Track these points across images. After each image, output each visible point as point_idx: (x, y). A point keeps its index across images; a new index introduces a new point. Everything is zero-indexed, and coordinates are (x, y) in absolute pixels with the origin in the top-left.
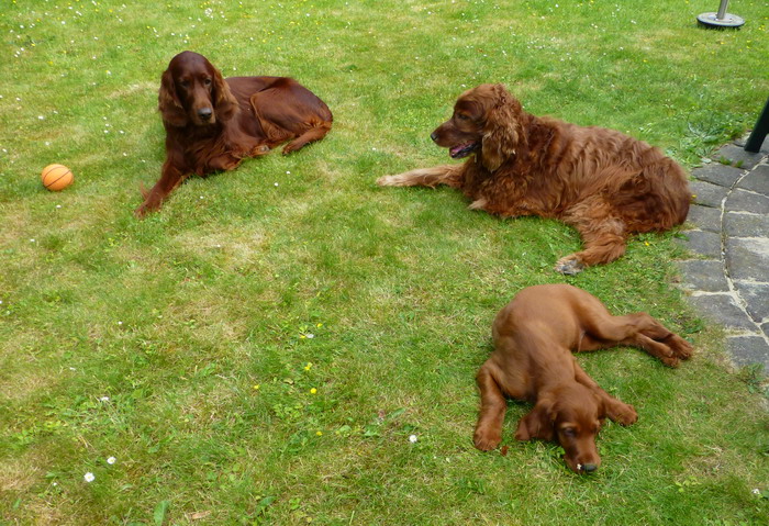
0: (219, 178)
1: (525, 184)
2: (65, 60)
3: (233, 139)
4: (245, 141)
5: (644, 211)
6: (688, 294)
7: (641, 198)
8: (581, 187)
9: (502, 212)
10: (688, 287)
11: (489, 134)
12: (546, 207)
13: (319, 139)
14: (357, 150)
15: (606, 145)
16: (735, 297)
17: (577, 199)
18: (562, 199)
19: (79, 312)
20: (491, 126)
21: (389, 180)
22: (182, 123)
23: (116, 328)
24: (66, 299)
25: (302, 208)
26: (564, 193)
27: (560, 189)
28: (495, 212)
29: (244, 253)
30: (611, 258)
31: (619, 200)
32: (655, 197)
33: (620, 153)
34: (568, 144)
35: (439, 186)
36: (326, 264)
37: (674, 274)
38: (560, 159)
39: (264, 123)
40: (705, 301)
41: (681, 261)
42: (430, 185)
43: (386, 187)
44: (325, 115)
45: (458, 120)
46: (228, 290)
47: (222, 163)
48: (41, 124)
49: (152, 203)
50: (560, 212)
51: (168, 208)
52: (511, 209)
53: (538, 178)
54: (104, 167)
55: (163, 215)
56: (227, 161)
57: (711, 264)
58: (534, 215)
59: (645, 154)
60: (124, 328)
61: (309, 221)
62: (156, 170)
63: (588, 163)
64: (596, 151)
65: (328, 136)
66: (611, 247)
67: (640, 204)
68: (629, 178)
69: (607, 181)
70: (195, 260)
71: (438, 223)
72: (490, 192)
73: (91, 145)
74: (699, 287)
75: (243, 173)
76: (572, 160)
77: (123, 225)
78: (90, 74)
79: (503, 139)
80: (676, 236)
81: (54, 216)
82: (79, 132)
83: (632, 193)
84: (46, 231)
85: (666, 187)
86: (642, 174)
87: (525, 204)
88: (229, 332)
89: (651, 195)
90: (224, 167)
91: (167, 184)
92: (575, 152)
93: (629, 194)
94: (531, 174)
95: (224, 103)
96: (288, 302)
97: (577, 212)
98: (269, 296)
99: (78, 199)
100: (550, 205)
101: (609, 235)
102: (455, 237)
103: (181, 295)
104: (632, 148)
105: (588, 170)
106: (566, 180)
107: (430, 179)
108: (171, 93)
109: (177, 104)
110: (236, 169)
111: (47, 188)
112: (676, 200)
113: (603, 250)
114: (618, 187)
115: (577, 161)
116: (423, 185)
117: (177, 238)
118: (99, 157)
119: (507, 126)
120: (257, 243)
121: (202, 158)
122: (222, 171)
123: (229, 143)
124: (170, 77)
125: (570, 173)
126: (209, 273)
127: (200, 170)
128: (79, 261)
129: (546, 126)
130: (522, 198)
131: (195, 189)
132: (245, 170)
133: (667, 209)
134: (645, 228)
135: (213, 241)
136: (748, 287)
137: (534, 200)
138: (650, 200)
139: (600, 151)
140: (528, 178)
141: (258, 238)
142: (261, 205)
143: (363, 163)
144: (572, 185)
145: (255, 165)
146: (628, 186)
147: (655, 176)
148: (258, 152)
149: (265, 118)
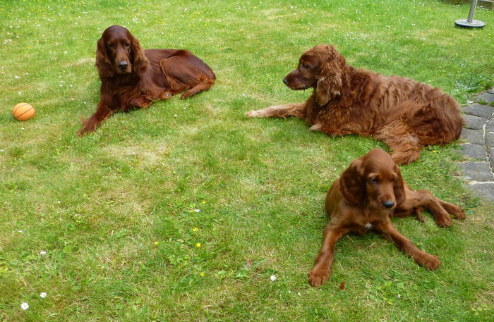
0: (136, 113)
1: (348, 113)
2: (38, 46)
3: (147, 87)
4: (156, 89)
5: (431, 130)
6: (467, 183)
7: (429, 122)
8: (387, 115)
9: (333, 132)
10: (466, 178)
11: (323, 79)
12: (363, 128)
13: (207, 90)
14: (231, 96)
15: (403, 87)
17: (384, 123)
18: (374, 124)
19: (30, 196)
20: (324, 74)
21: (254, 113)
22: (111, 74)
23: (56, 206)
24: (22, 188)
25: (193, 130)
26: (375, 119)
27: (373, 116)
28: (328, 132)
29: (151, 158)
30: (411, 160)
31: (414, 123)
32: (439, 120)
33: (413, 92)
34: (377, 86)
35: (289, 117)
36: (210, 165)
37: (455, 170)
38: (372, 96)
39: (168, 79)
40: (479, 187)
41: (460, 163)
42: (283, 116)
43: (252, 118)
44: (211, 75)
45: (302, 69)
46: (139, 182)
47: (139, 103)
48: (17, 82)
49: (89, 127)
50: (372, 132)
51: (100, 131)
52: (339, 130)
53: (357, 109)
54: (57, 106)
55: (96, 135)
56: (142, 101)
57: (480, 164)
58: (355, 134)
59: (431, 92)
60: (62, 206)
61: (198, 138)
62: (93, 108)
63: (391, 98)
64: (396, 91)
65: (213, 88)
66: (410, 153)
67: (428, 125)
68: (420, 108)
69: (406, 110)
70: (117, 162)
71: (288, 140)
72: (324, 119)
73: (50, 93)
74: (474, 179)
75: (153, 109)
76: (380, 96)
77: (67, 142)
78: (53, 54)
79: (333, 83)
80: (455, 147)
81: (20, 136)
82: (42, 86)
83: (423, 118)
84: (12, 145)
85: (446, 114)
86: (429, 105)
87: (348, 126)
88: (138, 208)
89: (436, 119)
90: (140, 106)
91: (100, 116)
92: (382, 92)
93: (421, 119)
94: (352, 106)
95: (140, 62)
96: (182, 189)
97: (385, 132)
98: (169, 186)
99: (38, 125)
100: (366, 128)
101: (408, 145)
102: (300, 148)
103: (105, 184)
104: (421, 89)
105: (391, 104)
106: (376, 110)
107: (282, 112)
108: (103, 54)
109: (107, 61)
110: (149, 107)
111: (17, 119)
112: (453, 122)
113: (404, 155)
114: (413, 114)
116: (277, 116)
117: (104, 149)
118: (55, 101)
119: (335, 74)
120: (162, 152)
121: (125, 99)
122: (138, 108)
123: (143, 90)
124: (102, 43)
125: (379, 106)
126: (126, 171)
127: (123, 107)
128: (34, 163)
129: (362, 74)
130: (347, 122)
131: (119, 119)
132: (155, 108)
133: (447, 129)
134: (432, 142)
135: (130, 151)
137: (355, 124)
138: (435, 123)
139: (399, 90)
140: (351, 109)
141: (162, 149)
142: (165, 129)
143: (236, 104)
144: (381, 114)
145: (162, 105)
146: (420, 113)
147: (438, 107)
148: (164, 97)
149: (169, 75)
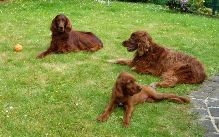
0: (61, 54)
2: (35, 28)
7: (186, 72)
9: (141, 71)
10: (191, 96)
11: (140, 44)
15: (179, 56)
16: (206, 101)
18: (162, 71)
21: (110, 61)
23: (16, 76)
24: (7, 70)
29: (58, 69)
33: (183, 59)
34: (167, 54)
37: (187, 92)
38: (163, 58)
39: (80, 43)
40: (194, 100)
41: (194, 91)
44: (101, 45)
45: (131, 39)
48: (21, 39)
52: (144, 71)
53: (154, 63)
54: (32, 48)
56: (65, 50)
57: (204, 93)
63: (171, 60)
64: (175, 58)
66: (170, 83)
67: (186, 74)
69: (176, 66)
70: (44, 68)
75: (69, 54)
76: (167, 59)
77: (29, 60)
78: (39, 31)
79: (144, 46)
80: (197, 86)
83: (184, 71)
86: (188, 65)
87: (149, 70)
90: (64, 52)
93: (182, 71)
94: (152, 61)
96: (63, 79)
97: (165, 75)
100: (157, 72)
101: (170, 80)
103: (36, 73)
104: (187, 58)
105: (171, 63)
106: (163, 65)
108: (54, 24)
109: (55, 27)
114: (179, 68)
115: (168, 59)
116: (120, 63)
117: (42, 64)
120: (63, 68)
125: (165, 63)
129: (160, 48)
130: (148, 68)
136: (212, 100)
138: (190, 74)
139: (177, 57)
143: (105, 57)
144: (165, 67)
145: (73, 54)
146: (182, 68)
147: (192, 65)
148: (76, 50)
149: (81, 42)
